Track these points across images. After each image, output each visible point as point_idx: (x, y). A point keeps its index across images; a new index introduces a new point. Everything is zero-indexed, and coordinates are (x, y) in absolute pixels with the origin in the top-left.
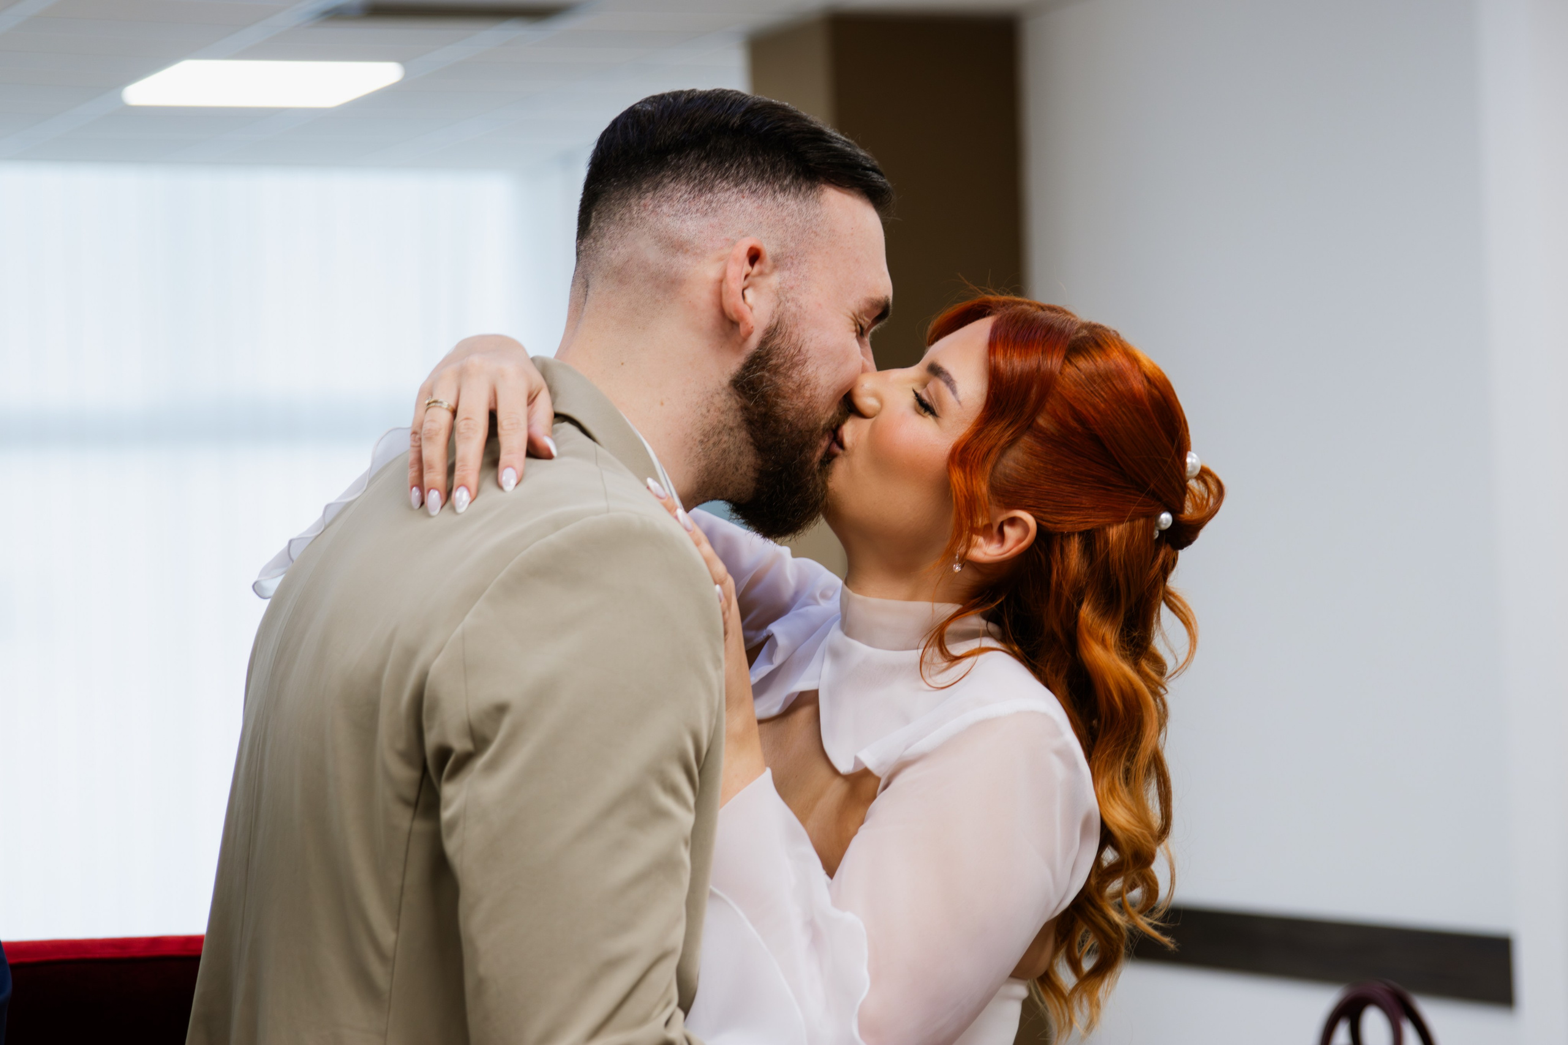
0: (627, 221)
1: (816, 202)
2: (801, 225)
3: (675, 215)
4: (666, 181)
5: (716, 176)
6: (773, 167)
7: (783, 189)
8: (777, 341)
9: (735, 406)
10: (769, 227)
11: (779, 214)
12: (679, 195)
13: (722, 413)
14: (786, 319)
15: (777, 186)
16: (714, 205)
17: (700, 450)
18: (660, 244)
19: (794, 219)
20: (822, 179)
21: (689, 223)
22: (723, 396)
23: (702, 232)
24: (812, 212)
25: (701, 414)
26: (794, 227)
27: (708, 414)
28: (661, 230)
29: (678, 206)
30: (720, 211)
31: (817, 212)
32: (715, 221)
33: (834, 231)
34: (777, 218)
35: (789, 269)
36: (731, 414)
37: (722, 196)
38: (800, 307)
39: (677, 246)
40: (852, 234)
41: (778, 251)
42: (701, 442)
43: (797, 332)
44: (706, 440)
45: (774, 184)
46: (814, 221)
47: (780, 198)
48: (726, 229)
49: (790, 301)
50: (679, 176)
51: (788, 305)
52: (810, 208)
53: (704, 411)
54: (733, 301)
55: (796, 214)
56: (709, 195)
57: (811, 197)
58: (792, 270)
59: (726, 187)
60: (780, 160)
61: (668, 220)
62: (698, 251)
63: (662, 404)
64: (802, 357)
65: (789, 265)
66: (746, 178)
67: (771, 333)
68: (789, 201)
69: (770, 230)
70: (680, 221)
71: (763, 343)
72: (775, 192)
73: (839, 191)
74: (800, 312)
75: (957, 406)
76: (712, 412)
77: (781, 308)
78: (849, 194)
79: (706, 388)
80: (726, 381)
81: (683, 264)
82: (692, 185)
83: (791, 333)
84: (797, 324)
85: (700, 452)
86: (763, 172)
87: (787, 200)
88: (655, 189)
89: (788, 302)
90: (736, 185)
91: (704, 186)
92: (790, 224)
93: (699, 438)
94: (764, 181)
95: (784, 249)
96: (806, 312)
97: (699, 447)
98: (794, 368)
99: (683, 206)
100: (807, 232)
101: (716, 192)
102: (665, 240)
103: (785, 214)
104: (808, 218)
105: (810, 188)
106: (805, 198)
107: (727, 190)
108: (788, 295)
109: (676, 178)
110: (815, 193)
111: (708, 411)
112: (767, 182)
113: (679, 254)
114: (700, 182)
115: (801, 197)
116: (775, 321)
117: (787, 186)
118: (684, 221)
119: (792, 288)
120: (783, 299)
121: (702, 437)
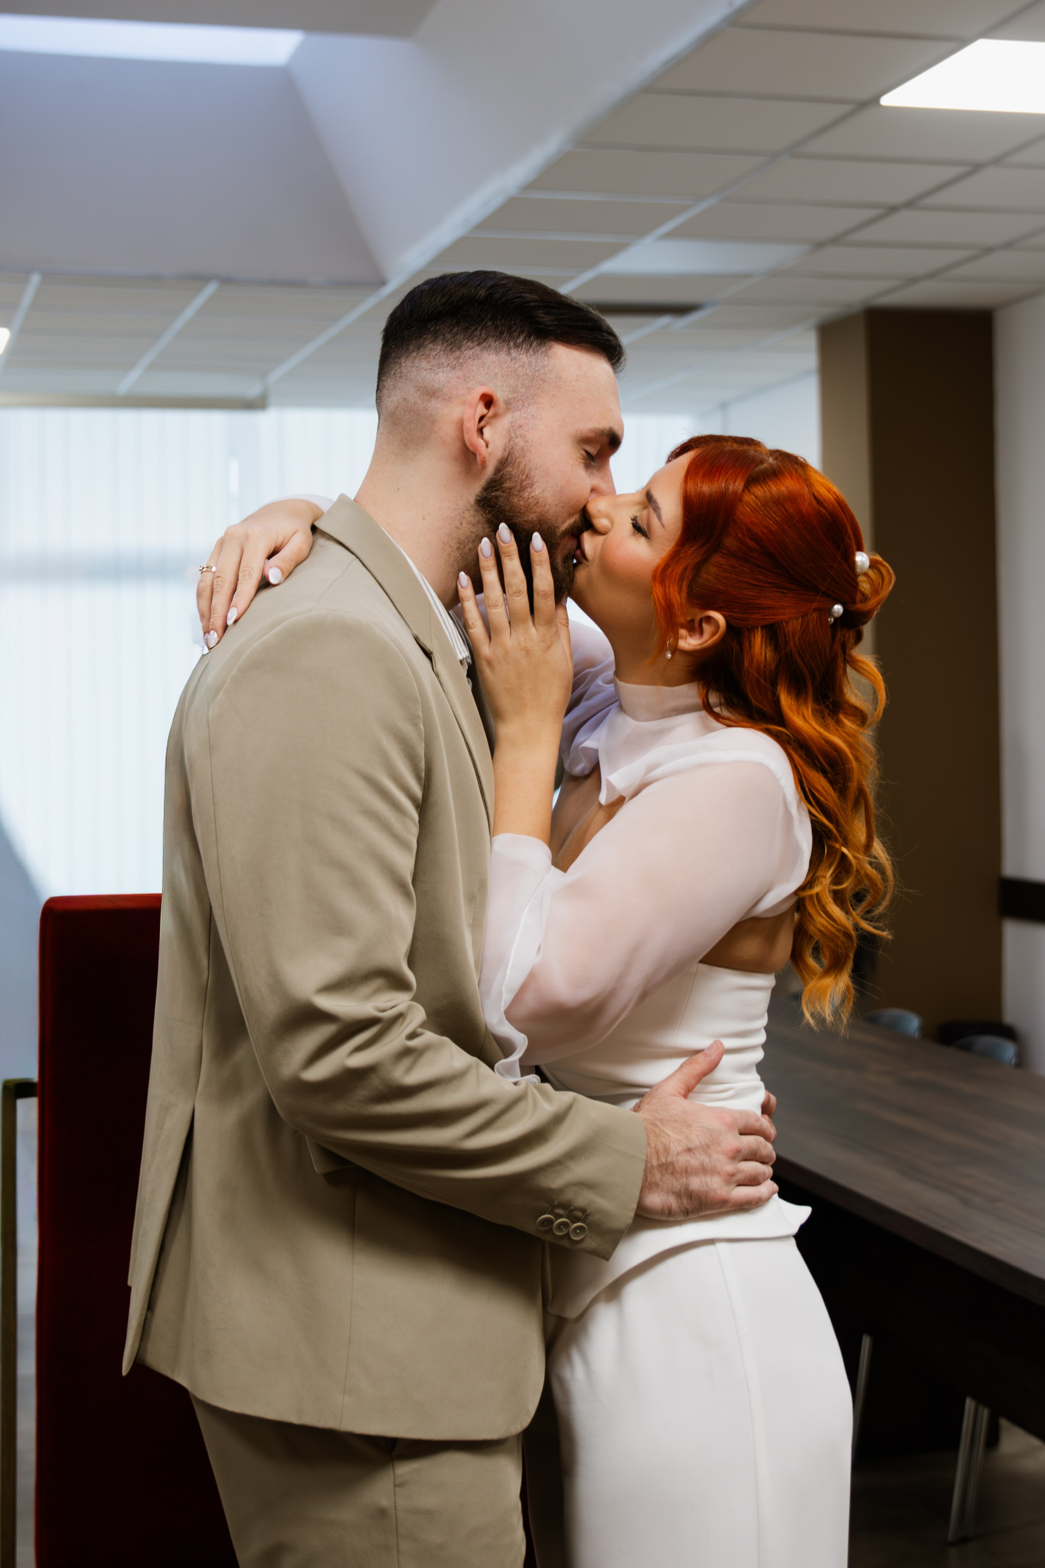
0: (398, 375)
1: (545, 355)
2: (531, 374)
3: (431, 369)
4: (427, 343)
5: (463, 338)
6: (510, 328)
7: (517, 346)
8: (509, 469)
9: (483, 520)
10: (503, 377)
11: (512, 366)
12: (435, 353)
13: (473, 525)
14: (516, 452)
15: (512, 344)
16: (461, 360)
17: (458, 555)
18: (419, 392)
19: (524, 370)
20: (552, 338)
21: (440, 375)
22: (472, 513)
23: (449, 382)
24: (540, 364)
25: (456, 527)
26: (525, 376)
27: (461, 527)
28: (419, 382)
29: (433, 362)
30: (465, 366)
31: (545, 363)
32: (459, 373)
33: (560, 378)
34: (510, 370)
35: (520, 410)
36: (480, 526)
37: (469, 353)
38: (527, 441)
39: (432, 393)
40: (577, 380)
41: (511, 396)
42: (458, 548)
43: (524, 463)
44: (462, 547)
45: (509, 342)
46: (542, 370)
47: (514, 353)
48: (468, 380)
49: (519, 438)
50: (436, 338)
51: (517, 440)
52: (539, 361)
53: (458, 523)
54: (472, 437)
55: (526, 365)
56: (458, 353)
57: (540, 351)
58: (523, 411)
59: (471, 345)
60: (515, 324)
61: (425, 373)
62: (446, 397)
63: (424, 518)
64: (529, 481)
65: (520, 406)
66: (486, 338)
67: (503, 463)
68: (521, 356)
69: (504, 379)
70: (434, 374)
71: (498, 470)
72: (510, 349)
73: (567, 347)
74: (527, 446)
75: (662, 530)
76: (464, 525)
77: (511, 443)
78: (577, 349)
79: (457, 505)
80: (472, 500)
81: (435, 406)
82: (445, 345)
83: (520, 462)
84: (524, 456)
85: (458, 557)
86: (502, 333)
87: (520, 354)
88: (419, 349)
89: (517, 438)
90: (479, 344)
91: (454, 346)
92: (521, 374)
93: (456, 546)
94: (502, 340)
95: (515, 395)
96: (531, 446)
97: (457, 552)
98: (524, 490)
99: (437, 362)
100: (536, 379)
101: (463, 350)
102: (422, 389)
103: (517, 366)
104: (537, 369)
105: (540, 344)
106: (535, 352)
107: (472, 348)
108: (517, 433)
109: (434, 341)
110: (544, 349)
111: (461, 524)
112: (504, 341)
113: (432, 399)
114: (451, 344)
115: (531, 351)
116: (507, 453)
117: (520, 343)
118: (437, 373)
119: (521, 426)
120: (513, 435)
121: (458, 545)
